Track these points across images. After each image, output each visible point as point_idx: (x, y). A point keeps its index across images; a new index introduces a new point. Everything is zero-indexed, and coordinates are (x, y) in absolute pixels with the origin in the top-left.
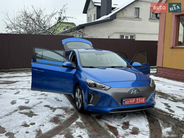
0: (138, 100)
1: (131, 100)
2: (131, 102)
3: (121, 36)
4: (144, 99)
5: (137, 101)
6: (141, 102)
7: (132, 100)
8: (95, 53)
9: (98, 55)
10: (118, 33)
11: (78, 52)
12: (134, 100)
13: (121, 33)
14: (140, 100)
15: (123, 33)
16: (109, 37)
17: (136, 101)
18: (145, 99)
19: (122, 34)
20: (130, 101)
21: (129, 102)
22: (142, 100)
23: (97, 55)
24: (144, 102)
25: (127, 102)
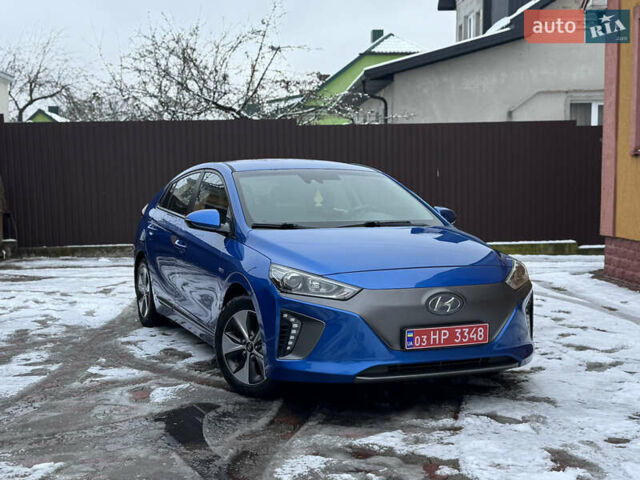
0: (462, 333)
1: (435, 334)
2: (434, 339)
3: (574, 106)
4: (485, 328)
5: (457, 338)
6: (471, 340)
7: (440, 331)
8: (299, 175)
9: (313, 181)
10: (559, 92)
11: (233, 171)
12: (445, 333)
13: (575, 91)
14: (469, 333)
15: (580, 91)
16: (510, 114)
17: (453, 335)
18: (485, 330)
19: (581, 98)
20: (432, 337)
21: (428, 339)
22: (476, 332)
23: (309, 182)
24: (484, 339)
25: (422, 341)
